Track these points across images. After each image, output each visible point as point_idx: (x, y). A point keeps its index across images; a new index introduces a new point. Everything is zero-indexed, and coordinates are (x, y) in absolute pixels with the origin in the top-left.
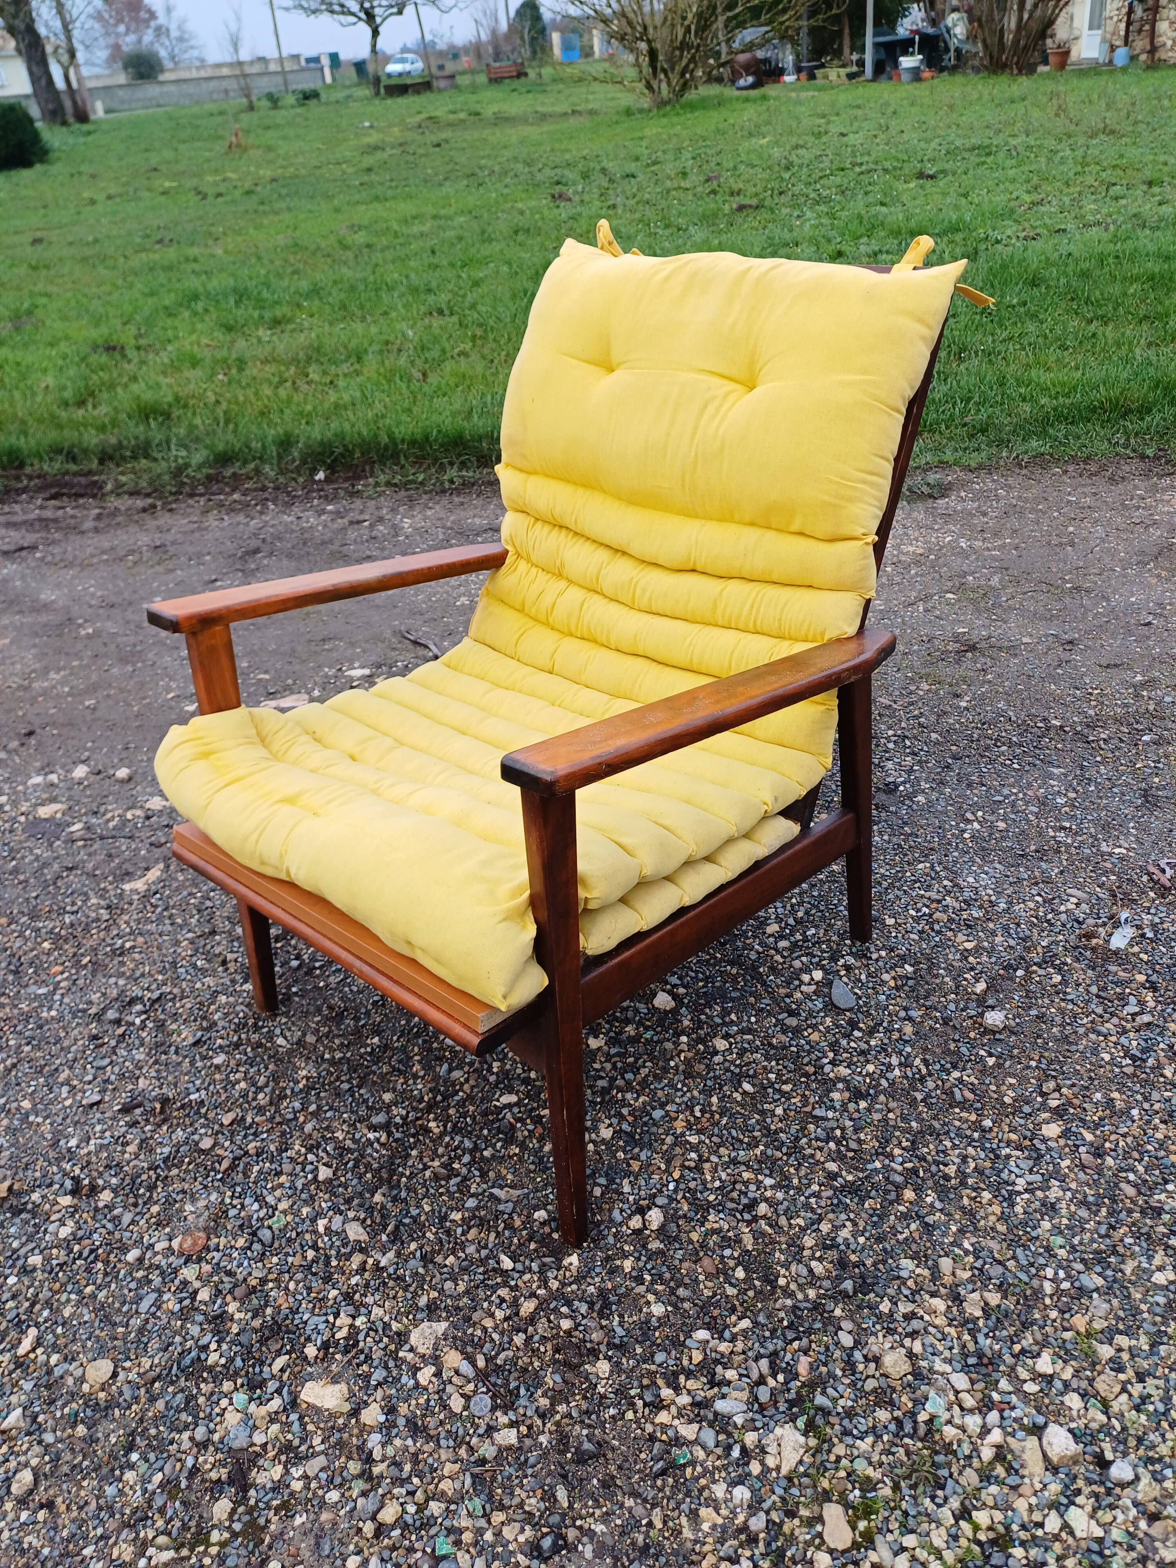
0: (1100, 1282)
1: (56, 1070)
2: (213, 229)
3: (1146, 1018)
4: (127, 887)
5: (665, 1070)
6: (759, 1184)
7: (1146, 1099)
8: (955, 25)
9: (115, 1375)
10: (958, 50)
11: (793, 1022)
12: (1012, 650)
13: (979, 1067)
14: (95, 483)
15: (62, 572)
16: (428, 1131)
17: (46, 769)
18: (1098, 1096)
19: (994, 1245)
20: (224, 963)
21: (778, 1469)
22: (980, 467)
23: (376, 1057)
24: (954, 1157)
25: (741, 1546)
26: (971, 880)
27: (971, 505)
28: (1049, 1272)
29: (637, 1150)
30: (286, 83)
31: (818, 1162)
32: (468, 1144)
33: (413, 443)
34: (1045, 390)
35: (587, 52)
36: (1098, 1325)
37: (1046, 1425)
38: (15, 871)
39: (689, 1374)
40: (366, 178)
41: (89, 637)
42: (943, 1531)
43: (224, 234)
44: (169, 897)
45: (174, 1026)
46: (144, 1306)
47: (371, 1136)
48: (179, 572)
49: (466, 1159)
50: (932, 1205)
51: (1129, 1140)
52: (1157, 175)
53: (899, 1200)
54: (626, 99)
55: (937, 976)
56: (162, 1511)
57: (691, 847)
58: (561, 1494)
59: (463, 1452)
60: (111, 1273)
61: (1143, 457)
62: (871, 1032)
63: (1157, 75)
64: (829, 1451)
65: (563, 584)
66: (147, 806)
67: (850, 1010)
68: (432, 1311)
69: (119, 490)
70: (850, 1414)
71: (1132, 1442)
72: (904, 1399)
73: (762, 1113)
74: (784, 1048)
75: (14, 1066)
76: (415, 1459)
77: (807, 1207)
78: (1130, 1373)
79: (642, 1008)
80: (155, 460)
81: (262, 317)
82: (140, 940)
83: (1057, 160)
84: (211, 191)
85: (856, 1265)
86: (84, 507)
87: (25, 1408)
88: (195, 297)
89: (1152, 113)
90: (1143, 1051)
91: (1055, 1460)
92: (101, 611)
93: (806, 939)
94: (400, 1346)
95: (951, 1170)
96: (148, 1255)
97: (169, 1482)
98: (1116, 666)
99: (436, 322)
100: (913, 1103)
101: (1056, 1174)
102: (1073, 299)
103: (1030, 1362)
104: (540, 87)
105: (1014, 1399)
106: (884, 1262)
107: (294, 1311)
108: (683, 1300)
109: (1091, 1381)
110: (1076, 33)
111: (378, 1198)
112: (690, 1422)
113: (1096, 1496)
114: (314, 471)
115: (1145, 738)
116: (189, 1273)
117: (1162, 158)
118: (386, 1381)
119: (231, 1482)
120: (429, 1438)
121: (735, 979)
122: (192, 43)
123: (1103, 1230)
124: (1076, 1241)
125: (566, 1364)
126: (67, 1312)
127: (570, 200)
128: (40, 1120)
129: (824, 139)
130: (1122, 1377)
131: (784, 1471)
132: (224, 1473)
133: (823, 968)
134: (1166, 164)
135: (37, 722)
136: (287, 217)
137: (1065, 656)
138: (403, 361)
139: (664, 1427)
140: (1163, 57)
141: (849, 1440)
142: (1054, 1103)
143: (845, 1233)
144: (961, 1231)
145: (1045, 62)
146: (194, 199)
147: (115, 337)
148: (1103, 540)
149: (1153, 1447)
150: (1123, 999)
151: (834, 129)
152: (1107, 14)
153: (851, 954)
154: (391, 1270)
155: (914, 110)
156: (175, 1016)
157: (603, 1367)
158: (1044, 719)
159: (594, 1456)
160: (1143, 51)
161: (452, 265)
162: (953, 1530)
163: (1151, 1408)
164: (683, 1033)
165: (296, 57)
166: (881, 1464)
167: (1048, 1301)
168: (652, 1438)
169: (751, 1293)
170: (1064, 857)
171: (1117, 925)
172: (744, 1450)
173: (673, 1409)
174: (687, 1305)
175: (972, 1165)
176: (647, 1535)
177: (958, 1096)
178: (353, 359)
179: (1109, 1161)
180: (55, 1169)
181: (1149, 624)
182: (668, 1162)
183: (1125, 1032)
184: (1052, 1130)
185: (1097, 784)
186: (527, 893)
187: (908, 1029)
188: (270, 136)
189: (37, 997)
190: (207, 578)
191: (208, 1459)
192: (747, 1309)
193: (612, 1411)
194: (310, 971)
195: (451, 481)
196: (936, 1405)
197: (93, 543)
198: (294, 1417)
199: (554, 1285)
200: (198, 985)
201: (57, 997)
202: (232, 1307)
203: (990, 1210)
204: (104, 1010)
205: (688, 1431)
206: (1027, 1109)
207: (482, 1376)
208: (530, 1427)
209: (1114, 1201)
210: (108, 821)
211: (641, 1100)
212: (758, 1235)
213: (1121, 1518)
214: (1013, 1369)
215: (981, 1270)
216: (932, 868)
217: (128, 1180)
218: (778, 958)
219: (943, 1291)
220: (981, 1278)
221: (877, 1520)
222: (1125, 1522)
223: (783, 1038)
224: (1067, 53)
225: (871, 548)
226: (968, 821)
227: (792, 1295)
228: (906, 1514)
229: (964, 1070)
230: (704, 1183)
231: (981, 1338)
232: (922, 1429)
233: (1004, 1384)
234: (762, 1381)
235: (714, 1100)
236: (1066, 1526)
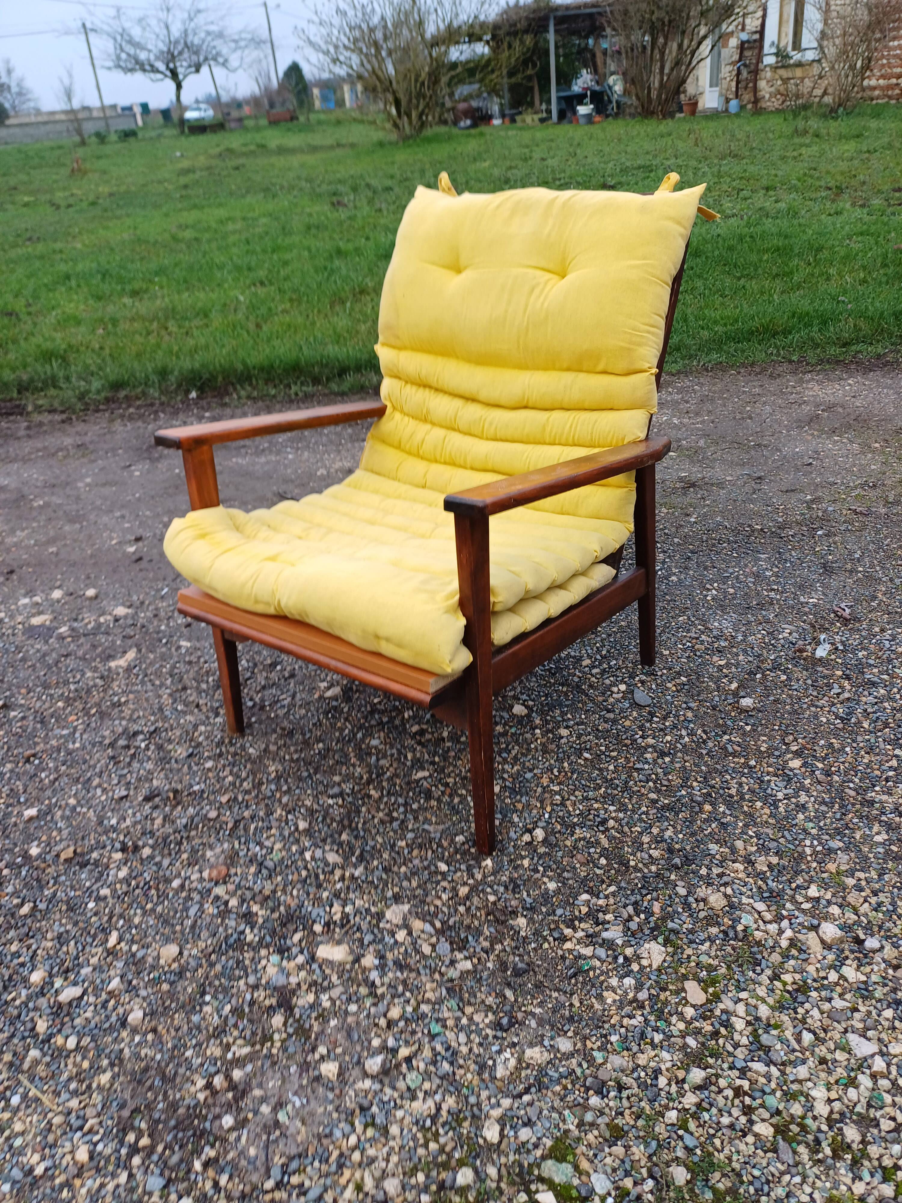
0: (841, 844)
1: (89, 779)
2: (71, 230)
3: (847, 695)
4: (113, 664)
5: (529, 750)
6: (606, 810)
7: (854, 741)
8: (615, 84)
9: (181, 953)
10: (617, 102)
11: (611, 716)
12: (721, 485)
13: (741, 731)
14: (18, 406)
15: (10, 465)
16: (369, 797)
17: (30, 593)
18: (822, 742)
19: (769, 831)
20: (198, 706)
21: (650, 966)
22: (679, 372)
23: (324, 755)
24: (734, 784)
25: (634, 1009)
26: (716, 624)
27: (677, 397)
28: (808, 842)
29: (518, 797)
30: (107, 125)
31: (643, 795)
32: (401, 800)
33: (262, 369)
34: (716, 322)
35: (341, 103)
36: (843, 868)
37: (819, 925)
38: (24, 660)
39: (581, 920)
40: (184, 193)
41: (40, 507)
42: (764, 988)
43: (80, 233)
44: (146, 669)
45: (170, 747)
46: (192, 912)
47: (330, 801)
48: (100, 462)
49: (402, 809)
50: (724, 813)
51: (847, 765)
52: (770, 184)
53: (701, 811)
54: (377, 135)
55: (703, 682)
56: (236, 1026)
57: (554, 574)
58: (509, 993)
59: (437, 976)
60: (162, 896)
61: (791, 362)
62: (665, 718)
63: (762, 118)
64: (682, 953)
65: (428, 426)
66: (115, 613)
67: (649, 706)
68: (397, 899)
69: (38, 409)
70: (691, 931)
71: (876, 929)
72: (726, 920)
73: (600, 770)
74: (608, 731)
75: (56, 779)
76: (404, 982)
77: (641, 820)
78: (868, 891)
79: (505, 715)
80: (61, 389)
81: (123, 290)
82: (131, 696)
83: (700, 174)
84: (63, 204)
85: (679, 851)
86: (14, 422)
87: (122, 977)
88: (68, 277)
89: (762, 142)
90: (847, 715)
91: (829, 941)
92: (46, 490)
93: (610, 667)
94: (379, 920)
95: (733, 791)
96: (187, 883)
97: (236, 1009)
98: (793, 491)
99: (261, 291)
100: (701, 756)
101: (802, 788)
102: (725, 265)
103: (804, 892)
104: (308, 128)
105: (797, 913)
106: (698, 847)
107: (301, 906)
108: (568, 879)
109: (844, 898)
110: (701, 90)
111: (344, 837)
112: (587, 946)
113: (858, 959)
114: (188, 392)
115: (819, 533)
116: (219, 891)
117: (773, 172)
118: (374, 941)
119: (280, 1005)
120: (411, 970)
121: (566, 694)
122: (29, 96)
123: (838, 816)
124: (822, 824)
125: (497, 920)
126: (137, 920)
127: (345, 206)
128: (85, 810)
129: (530, 162)
130: (863, 894)
131: (655, 966)
132: (274, 1001)
133: (625, 683)
134: (776, 176)
135: (15, 565)
136: (129, 221)
137: (757, 487)
138: (240, 315)
139: (570, 951)
140: (764, 106)
141: (695, 946)
142: (794, 748)
143: (669, 833)
144: (746, 826)
145: (681, 110)
146: (49, 210)
147: (9, 307)
148: (771, 414)
149: (889, 930)
150: (830, 687)
151: (536, 155)
152: (722, 75)
153: (643, 673)
154: (363, 878)
155: (592, 142)
156: (170, 741)
157: (522, 922)
158: (749, 526)
159: (525, 971)
160: (749, 102)
161: (264, 251)
162: (770, 987)
163: (885, 909)
164: (536, 728)
165: (114, 107)
166: (717, 957)
167: (809, 858)
168: (563, 958)
169: (613, 872)
170: (777, 607)
171: (818, 643)
172: (626, 958)
173: (574, 940)
174: (571, 882)
175: (747, 788)
176: (570, 1011)
177: (730, 749)
178: (202, 316)
179: (836, 778)
180: (105, 837)
181: (810, 464)
182: (542, 802)
183: (833, 704)
184: (796, 764)
185: (791, 562)
186: (457, 597)
187: (690, 714)
188: (102, 164)
189: (62, 736)
190: (123, 464)
191: (260, 995)
192: (612, 881)
193: (533, 945)
194: (262, 708)
195: (296, 394)
196: (747, 920)
197: (28, 446)
198: (315, 966)
199: (479, 877)
200: (182, 721)
201: (77, 735)
202: (255, 908)
203: (763, 812)
204: (116, 740)
205: (587, 951)
206: (777, 753)
207: (440, 932)
208: (479, 959)
209: (842, 799)
210: (87, 624)
211: (515, 768)
212: (610, 839)
213: (876, 968)
214: (793, 897)
215: (763, 845)
216: (689, 619)
217: (160, 840)
218: (593, 679)
219: (740, 859)
220: (763, 849)
221: (720, 986)
222: (879, 971)
223: (606, 725)
224: (696, 104)
225: (654, 378)
226: (708, 590)
227: (640, 870)
228: (738, 981)
229: (731, 734)
230: (568, 812)
231: (770, 882)
232: (741, 935)
233: (788, 905)
234: (630, 919)
235: (566, 764)
236: (842, 977)
